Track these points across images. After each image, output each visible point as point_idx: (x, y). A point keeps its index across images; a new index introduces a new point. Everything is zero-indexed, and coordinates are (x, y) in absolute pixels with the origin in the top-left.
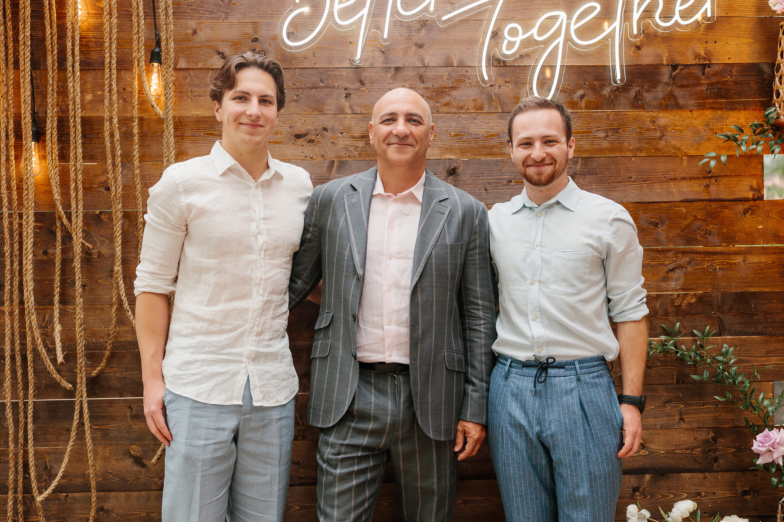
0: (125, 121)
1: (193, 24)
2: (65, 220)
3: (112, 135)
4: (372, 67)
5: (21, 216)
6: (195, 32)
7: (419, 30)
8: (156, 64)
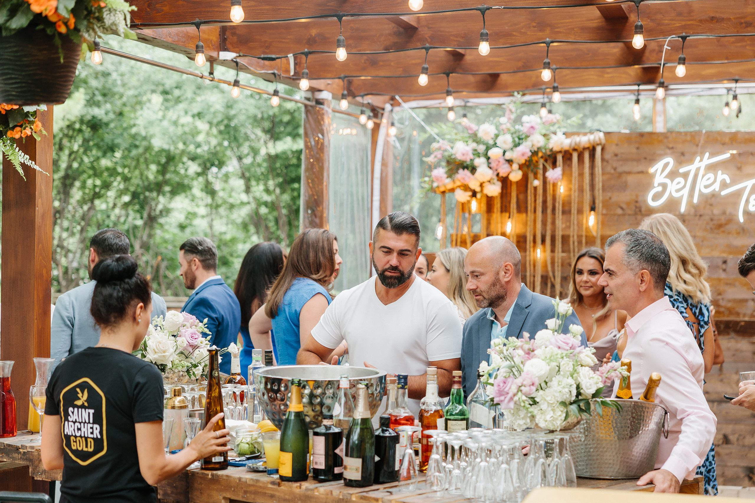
0: (580, 237)
1: (609, 194)
2: (553, 279)
3: (574, 243)
4: (689, 214)
5: (534, 276)
6: (610, 198)
7: (711, 198)
8: (592, 212)
